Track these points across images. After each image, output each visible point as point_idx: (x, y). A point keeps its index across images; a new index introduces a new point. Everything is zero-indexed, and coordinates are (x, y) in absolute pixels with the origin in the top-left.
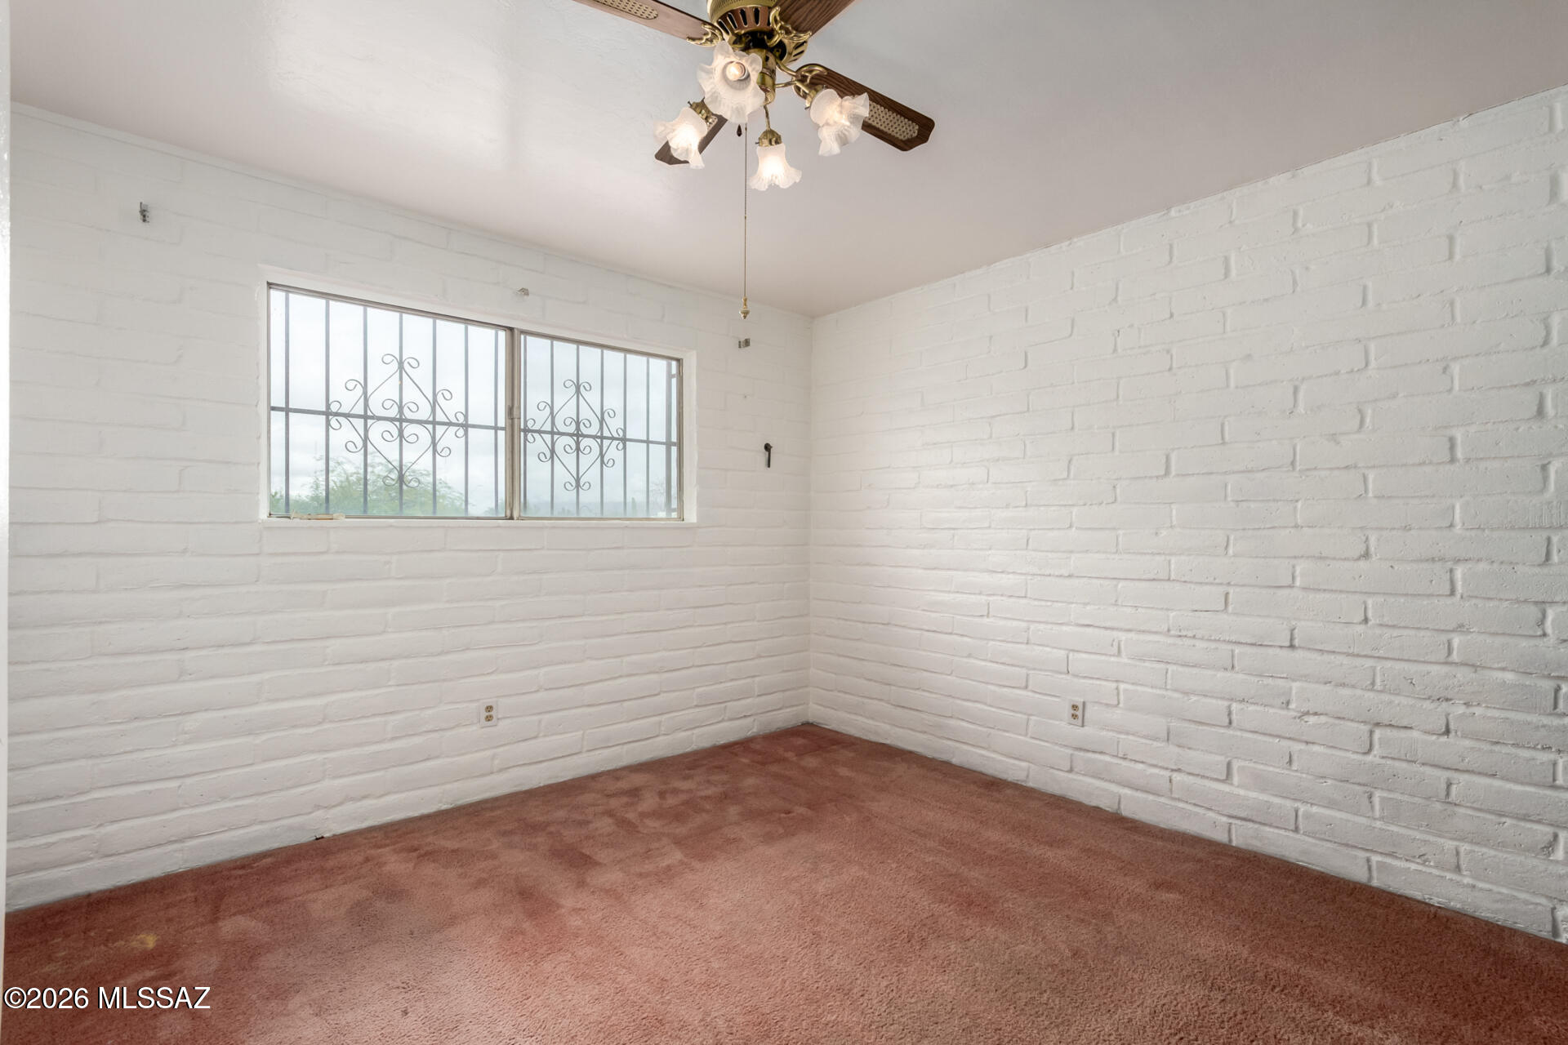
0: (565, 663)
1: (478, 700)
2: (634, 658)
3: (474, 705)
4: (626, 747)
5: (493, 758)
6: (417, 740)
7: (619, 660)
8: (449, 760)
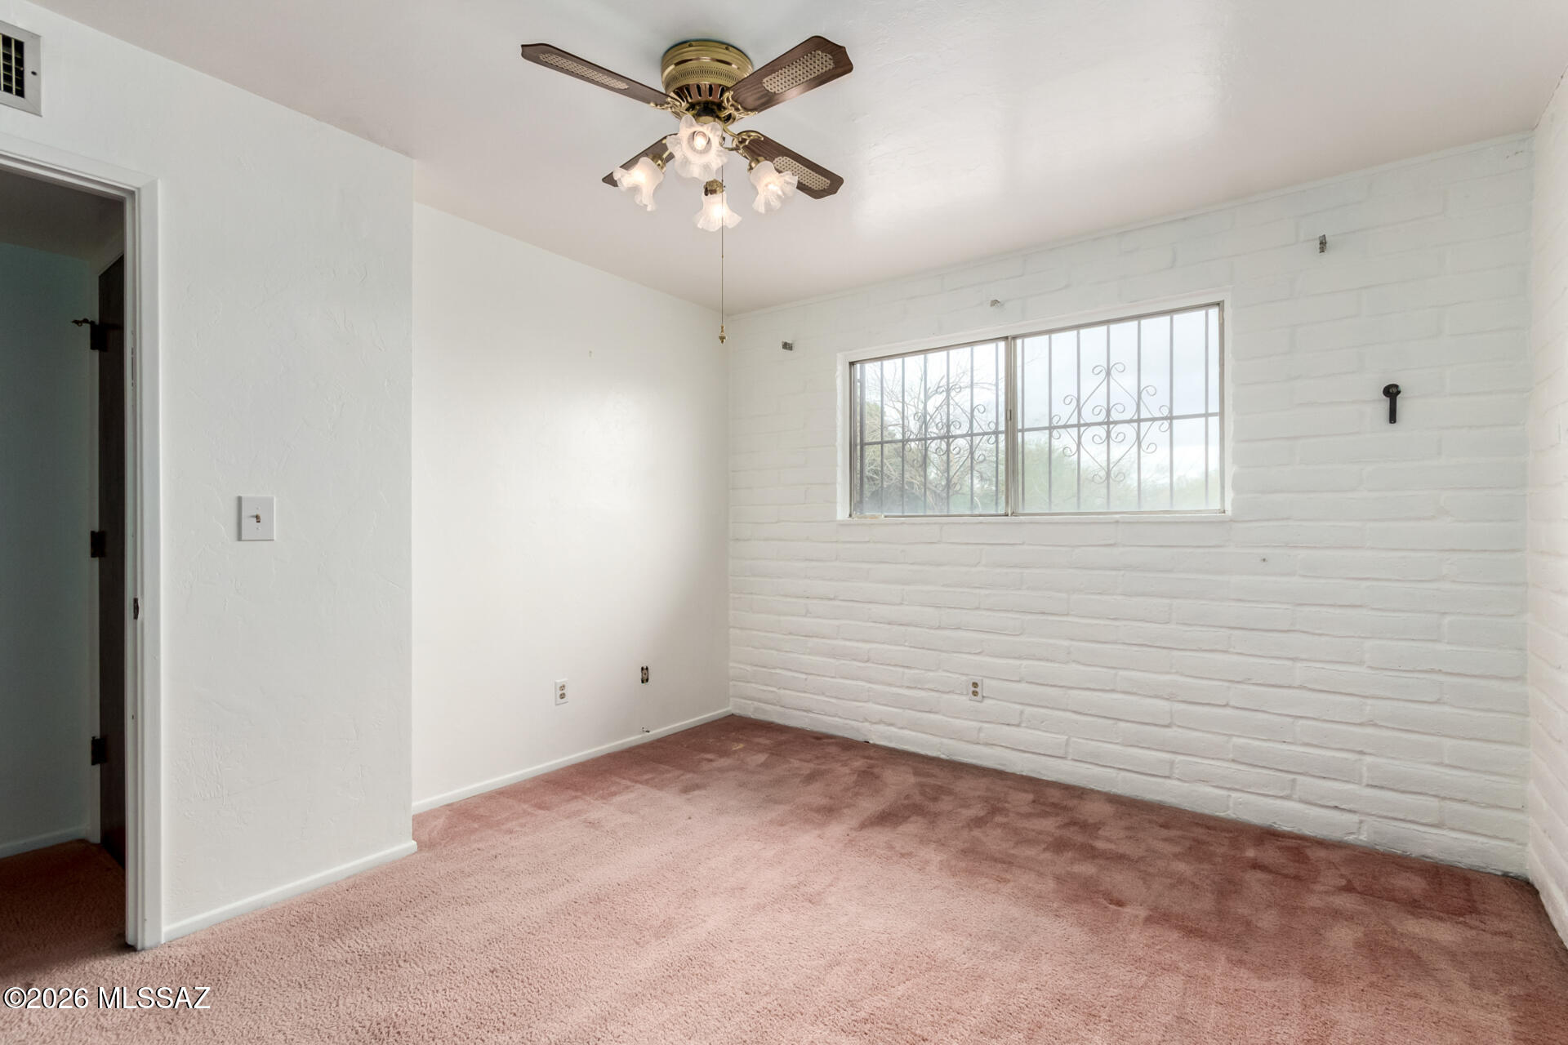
0: (1047, 660)
1: (967, 675)
2: (1133, 674)
3: (964, 678)
4: (1123, 774)
5: (980, 730)
6: (922, 694)
7: (1113, 671)
8: (945, 718)
